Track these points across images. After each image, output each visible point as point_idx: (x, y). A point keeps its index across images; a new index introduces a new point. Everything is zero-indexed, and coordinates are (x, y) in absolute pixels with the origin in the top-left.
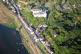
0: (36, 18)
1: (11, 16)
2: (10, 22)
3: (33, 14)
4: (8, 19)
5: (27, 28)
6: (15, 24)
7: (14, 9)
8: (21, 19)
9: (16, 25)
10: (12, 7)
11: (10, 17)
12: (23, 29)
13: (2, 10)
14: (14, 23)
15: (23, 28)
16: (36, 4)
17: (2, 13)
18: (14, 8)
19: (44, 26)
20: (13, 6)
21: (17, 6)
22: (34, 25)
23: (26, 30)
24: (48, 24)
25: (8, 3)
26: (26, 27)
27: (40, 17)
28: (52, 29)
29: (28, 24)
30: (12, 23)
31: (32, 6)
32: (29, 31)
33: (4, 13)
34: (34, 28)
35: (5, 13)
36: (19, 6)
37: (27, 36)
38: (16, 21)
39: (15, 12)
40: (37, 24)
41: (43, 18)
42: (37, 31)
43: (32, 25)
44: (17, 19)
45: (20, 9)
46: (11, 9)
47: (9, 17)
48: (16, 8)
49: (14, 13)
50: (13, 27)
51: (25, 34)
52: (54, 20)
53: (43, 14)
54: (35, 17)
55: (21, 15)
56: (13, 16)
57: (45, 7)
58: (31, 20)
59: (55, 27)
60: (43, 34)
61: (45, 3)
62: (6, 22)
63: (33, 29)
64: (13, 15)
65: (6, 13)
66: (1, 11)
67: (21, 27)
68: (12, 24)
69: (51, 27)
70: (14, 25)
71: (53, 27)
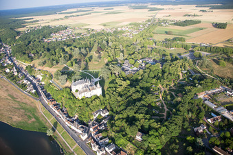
0: (82, 99)
1: (27, 101)
2: (30, 117)
3: (73, 91)
4: (23, 109)
5: (69, 125)
6: (41, 119)
7: (32, 86)
8: (51, 106)
9: (43, 122)
10: (25, 82)
11: (26, 104)
12: (60, 131)
13: (7, 90)
14: (37, 119)
15: (59, 127)
16: (71, 69)
17: (9, 98)
18: (29, 83)
19: (102, 114)
20: (28, 79)
21: (34, 77)
22: (83, 116)
23: (68, 130)
24: (109, 108)
25: (16, 74)
26: (67, 123)
27: (89, 96)
28: (125, 120)
29: (70, 117)
30: (33, 119)
31: (66, 76)
32: (76, 132)
33: (13, 97)
34: (84, 124)
35: (15, 96)
36: (40, 77)
37: (74, 147)
38: (40, 111)
39: (34, 91)
40: (87, 113)
41: (97, 97)
42: (91, 129)
43: (77, 116)
44: (42, 106)
45: (43, 83)
46: (24, 86)
47: (23, 105)
48: (34, 81)
49: (32, 94)
50: (39, 129)
51: (70, 142)
52: (119, 98)
53: (93, 89)
54: (80, 98)
55: (48, 96)
56: (33, 100)
57: (90, 73)
58: (73, 106)
59: (130, 116)
60: (108, 136)
61: (87, 63)
62: (20, 119)
63: (82, 127)
64: (30, 98)
65: (17, 96)
66: (6, 93)
67: (55, 124)
68: (33, 122)
69: (121, 116)
70: (40, 123)
71: (125, 116)
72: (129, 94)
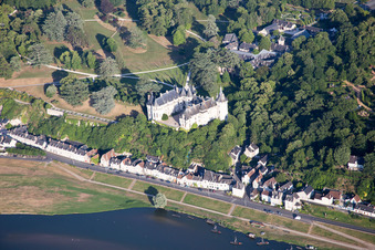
0: (192, 130)
5: (190, 183)
9: (116, 195)
19: (246, 153)
28: (311, 148)
30: (85, 195)
37: (231, 211)
54: (187, 129)
68: (91, 198)
71: (308, 141)
72: (291, 105)
